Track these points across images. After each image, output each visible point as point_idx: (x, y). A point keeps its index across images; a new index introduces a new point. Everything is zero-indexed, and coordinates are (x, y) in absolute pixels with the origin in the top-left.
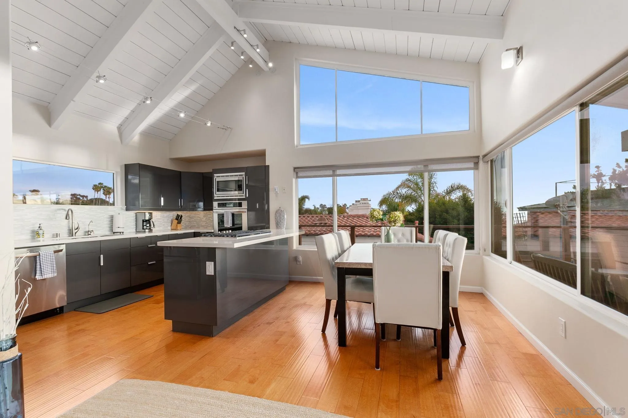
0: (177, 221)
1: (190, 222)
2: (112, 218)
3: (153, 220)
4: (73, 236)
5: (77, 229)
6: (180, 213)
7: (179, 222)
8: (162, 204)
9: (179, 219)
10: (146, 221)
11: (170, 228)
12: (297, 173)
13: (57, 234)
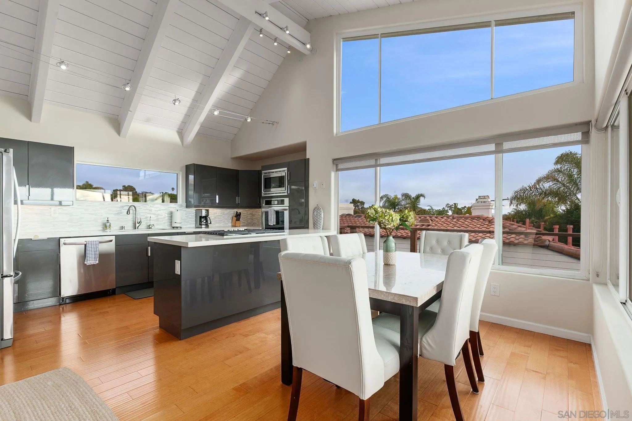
0: (235, 218)
1: (252, 219)
2: (171, 215)
3: (210, 216)
4: (136, 229)
5: (139, 223)
6: (239, 211)
7: (238, 220)
8: (217, 202)
9: (238, 216)
10: (204, 217)
11: (230, 225)
12: (337, 165)
13: (122, 226)
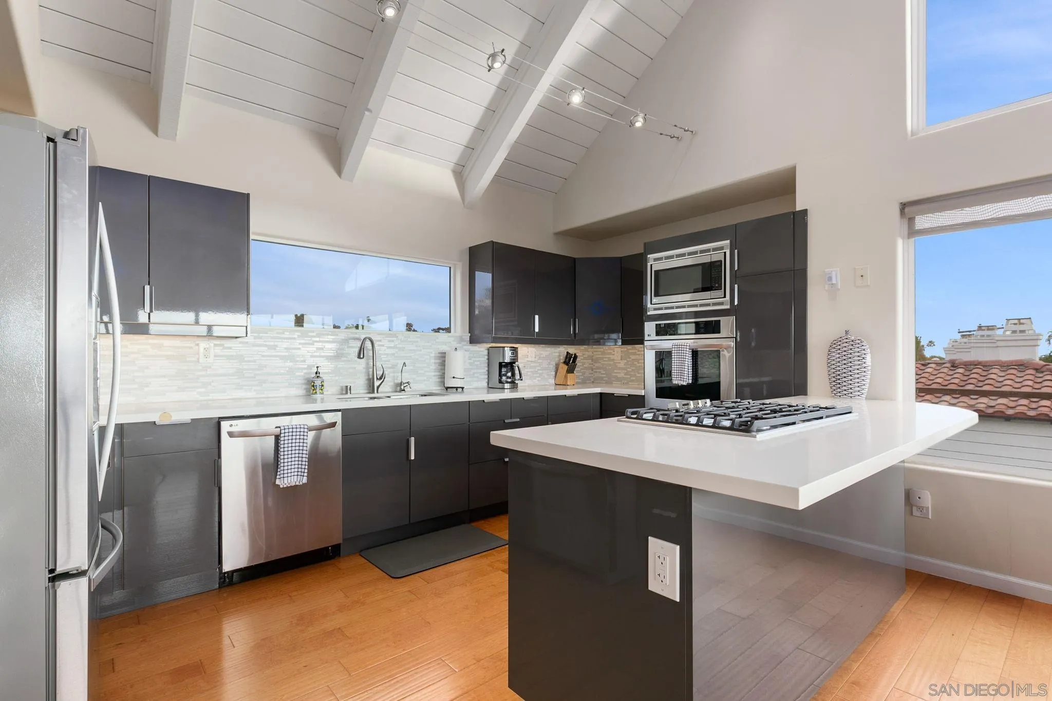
0: (566, 367)
1: (592, 369)
2: (443, 359)
3: (520, 363)
4: (373, 392)
5: (381, 378)
6: (572, 350)
7: (571, 370)
8: (537, 330)
9: (570, 362)
10: (507, 365)
11: (552, 381)
13: (347, 387)
